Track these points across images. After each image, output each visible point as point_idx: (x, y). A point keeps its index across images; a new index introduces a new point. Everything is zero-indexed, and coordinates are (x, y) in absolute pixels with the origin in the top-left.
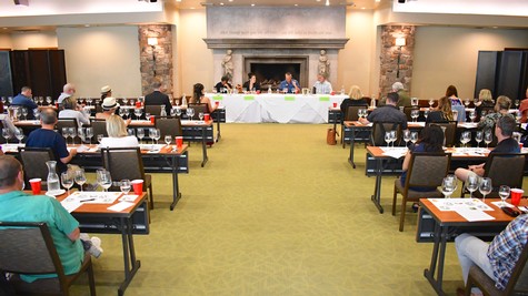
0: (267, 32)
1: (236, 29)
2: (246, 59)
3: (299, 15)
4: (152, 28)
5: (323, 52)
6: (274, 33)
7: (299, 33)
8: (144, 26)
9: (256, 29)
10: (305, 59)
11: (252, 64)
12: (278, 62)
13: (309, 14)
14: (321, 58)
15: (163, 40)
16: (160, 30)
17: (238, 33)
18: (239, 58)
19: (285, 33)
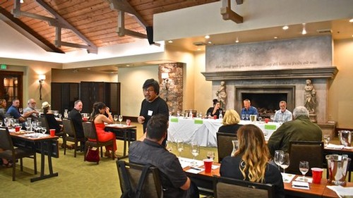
0: (254, 65)
1: (228, 64)
2: (237, 89)
3: (283, 47)
4: (167, 65)
5: (308, 81)
6: (261, 65)
7: (283, 64)
8: (162, 64)
9: (245, 63)
10: (292, 89)
11: (243, 94)
12: (266, 92)
13: (293, 45)
14: (306, 87)
15: (173, 74)
16: (172, 67)
17: (230, 67)
18: (232, 88)
19: (270, 65)
